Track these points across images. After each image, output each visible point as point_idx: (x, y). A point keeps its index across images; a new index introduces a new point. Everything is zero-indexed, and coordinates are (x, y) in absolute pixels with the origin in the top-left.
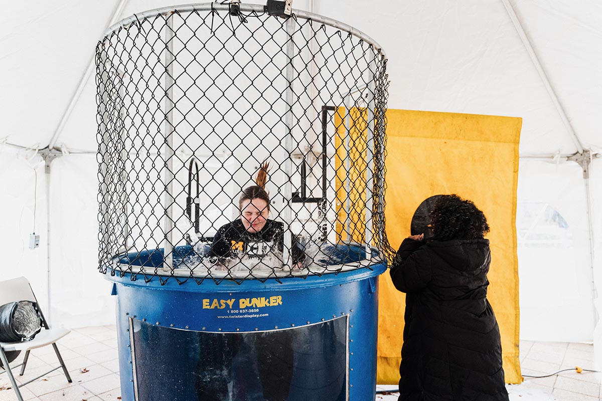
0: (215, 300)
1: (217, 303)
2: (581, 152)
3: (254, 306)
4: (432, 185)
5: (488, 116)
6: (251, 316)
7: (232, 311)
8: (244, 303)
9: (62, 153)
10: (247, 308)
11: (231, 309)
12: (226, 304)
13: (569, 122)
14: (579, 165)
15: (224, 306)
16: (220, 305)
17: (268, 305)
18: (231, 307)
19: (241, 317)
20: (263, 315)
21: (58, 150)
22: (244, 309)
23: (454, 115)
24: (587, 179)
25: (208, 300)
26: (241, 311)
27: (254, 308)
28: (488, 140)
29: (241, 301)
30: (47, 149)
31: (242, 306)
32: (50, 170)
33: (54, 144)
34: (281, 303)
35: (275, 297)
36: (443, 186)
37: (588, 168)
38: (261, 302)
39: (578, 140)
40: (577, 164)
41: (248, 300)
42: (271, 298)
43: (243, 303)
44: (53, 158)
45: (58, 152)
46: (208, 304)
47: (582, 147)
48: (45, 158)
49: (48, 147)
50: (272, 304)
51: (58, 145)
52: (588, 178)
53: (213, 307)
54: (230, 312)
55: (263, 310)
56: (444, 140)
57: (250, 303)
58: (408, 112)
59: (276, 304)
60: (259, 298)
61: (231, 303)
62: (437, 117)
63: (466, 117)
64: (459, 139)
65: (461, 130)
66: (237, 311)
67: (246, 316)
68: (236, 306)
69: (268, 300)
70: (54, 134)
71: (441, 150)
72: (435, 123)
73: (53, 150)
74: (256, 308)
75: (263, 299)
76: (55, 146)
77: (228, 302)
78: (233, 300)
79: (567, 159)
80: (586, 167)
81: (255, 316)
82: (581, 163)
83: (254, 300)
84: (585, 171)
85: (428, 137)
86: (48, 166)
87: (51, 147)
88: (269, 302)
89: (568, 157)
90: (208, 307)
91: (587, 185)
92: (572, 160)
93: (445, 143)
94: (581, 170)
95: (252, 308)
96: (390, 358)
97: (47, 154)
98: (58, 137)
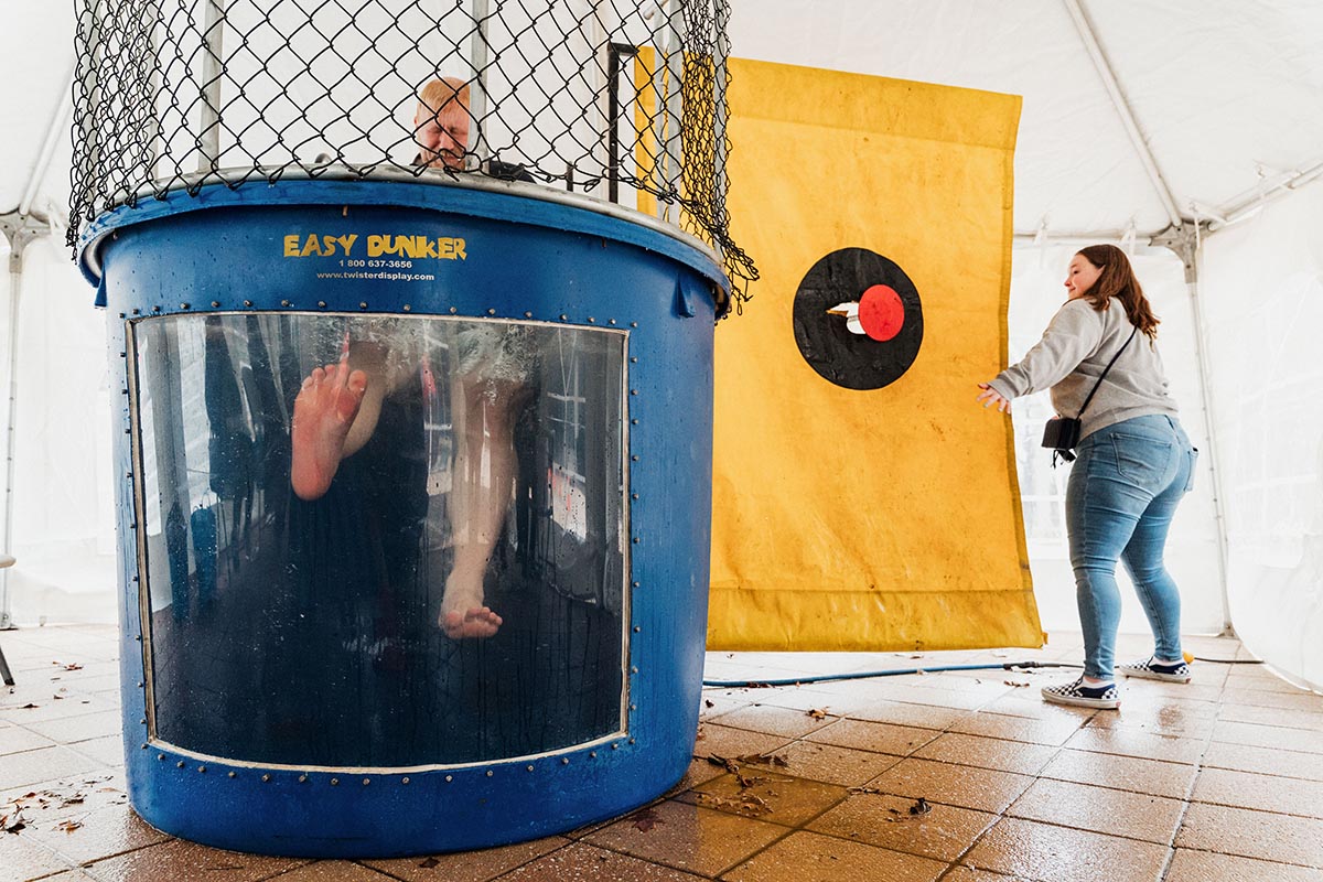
0: (311, 236)
1: (317, 242)
2: (1177, 223)
3: (401, 254)
4: (837, 225)
5: (953, 89)
6: (394, 277)
7: (350, 263)
8: (378, 245)
9: (49, 227)
10: (385, 256)
11: (349, 258)
12: (337, 244)
13: (1146, 144)
14: (1177, 257)
15: (331, 250)
16: (324, 248)
17: (433, 255)
18: (347, 253)
19: (371, 276)
20: (423, 277)
21: (42, 219)
22: (379, 258)
23: (884, 82)
24: (1194, 284)
25: (296, 238)
26: (371, 264)
27: (401, 259)
28: (952, 139)
29: (372, 239)
30: (16, 214)
31: (373, 252)
32: (21, 266)
33: (33, 201)
34: (464, 256)
35: (450, 241)
36: (859, 230)
37: (1194, 261)
38: (417, 246)
39: (1169, 193)
40: (1173, 253)
41: (387, 238)
42: (442, 241)
43: (376, 244)
44: (30, 240)
45: (41, 224)
46: (296, 246)
47: (1178, 213)
48: (11, 237)
49: (17, 210)
50: (442, 255)
51: (42, 209)
52: (1196, 281)
53: (306, 252)
54: (346, 263)
55: (419, 265)
56: (865, 134)
57: (392, 245)
58: (789, 68)
59: (453, 256)
60: (412, 237)
61: (348, 242)
62: (849, 84)
63: (910, 86)
64: (893, 134)
65: (898, 115)
66: (362, 263)
67: (381, 276)
68: (360, 250)
69: (433, 244)
70: (31, 176)
71: (856, 155)
72: (847, 96)
73: (30, 218)
74: (406, 258)
75: (422, 240)
76: (34, 209)
77: (342, 240)
78: (353, 237)
79: (1149, 241)
80: (1190, 257)
81: (404, 277)
82: (1180, 251)
83: (401, 241)
84: (1188, 267)
85: (832, 126)
86: (17, 256)
87: (24, 211)
88: (436, 249)
89: (1152, 237)
90: (296, 253)
91: (1193, 295)
92: (1160, 243)
93: (866, 139)
94: (1182, 265)
95: (395, 257)
96: (760, 591)
97: (16, 228)
98: (39, 185)
